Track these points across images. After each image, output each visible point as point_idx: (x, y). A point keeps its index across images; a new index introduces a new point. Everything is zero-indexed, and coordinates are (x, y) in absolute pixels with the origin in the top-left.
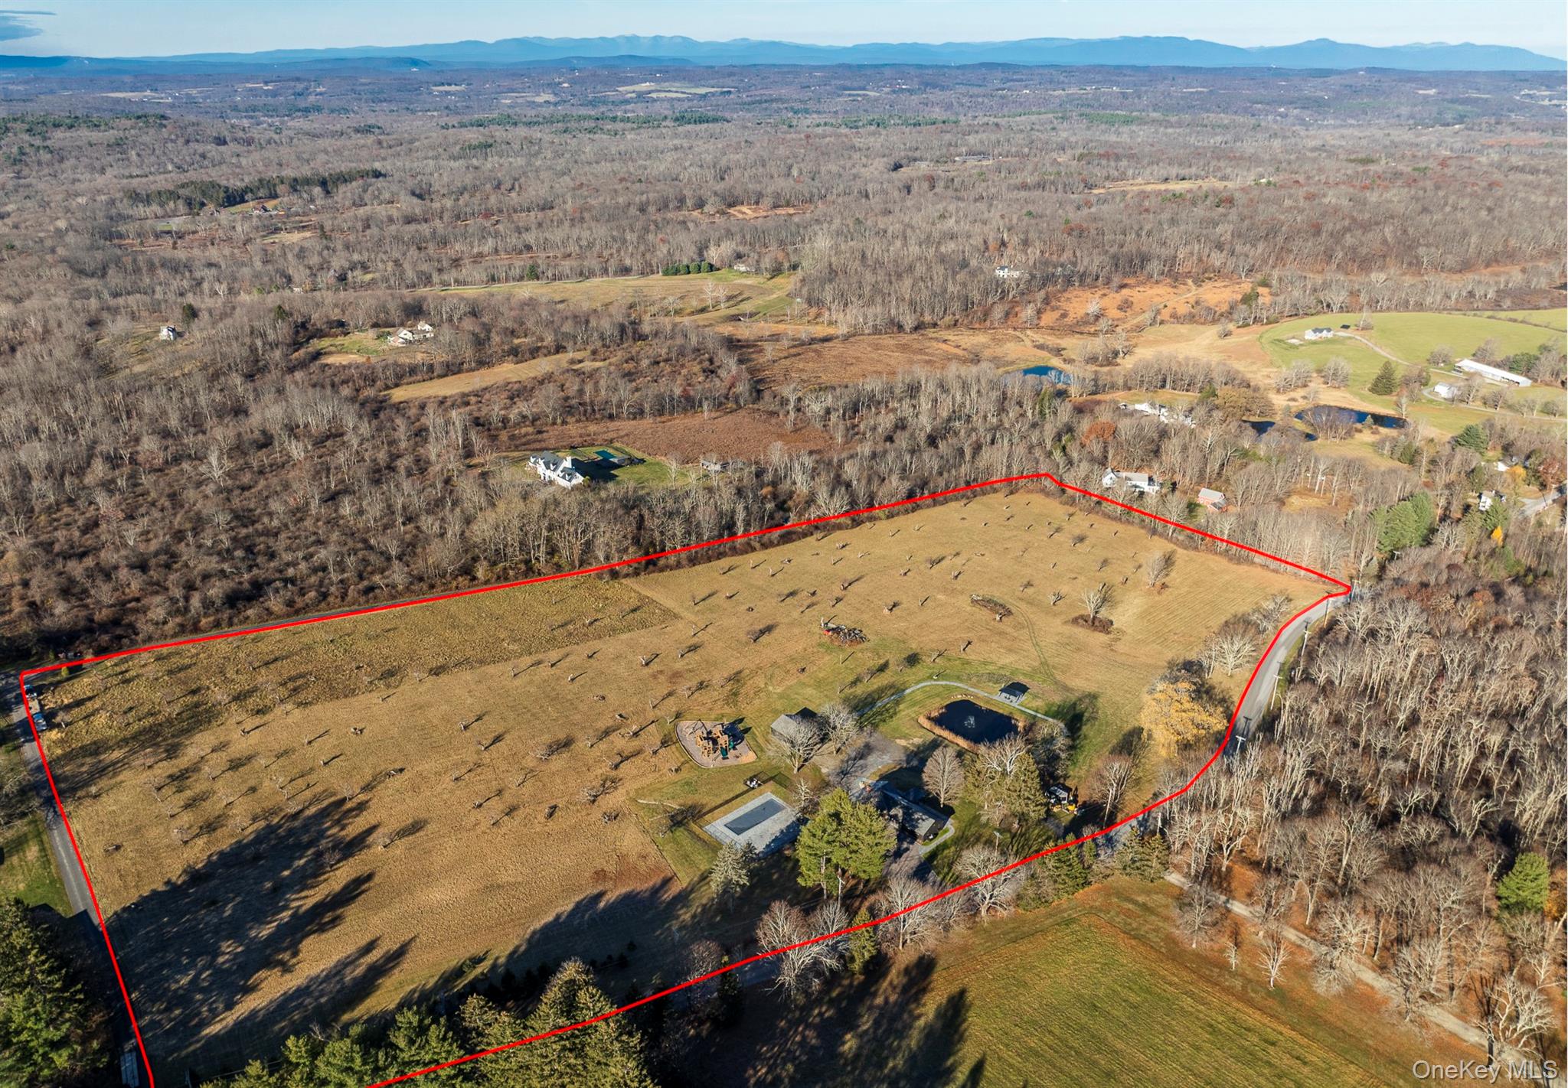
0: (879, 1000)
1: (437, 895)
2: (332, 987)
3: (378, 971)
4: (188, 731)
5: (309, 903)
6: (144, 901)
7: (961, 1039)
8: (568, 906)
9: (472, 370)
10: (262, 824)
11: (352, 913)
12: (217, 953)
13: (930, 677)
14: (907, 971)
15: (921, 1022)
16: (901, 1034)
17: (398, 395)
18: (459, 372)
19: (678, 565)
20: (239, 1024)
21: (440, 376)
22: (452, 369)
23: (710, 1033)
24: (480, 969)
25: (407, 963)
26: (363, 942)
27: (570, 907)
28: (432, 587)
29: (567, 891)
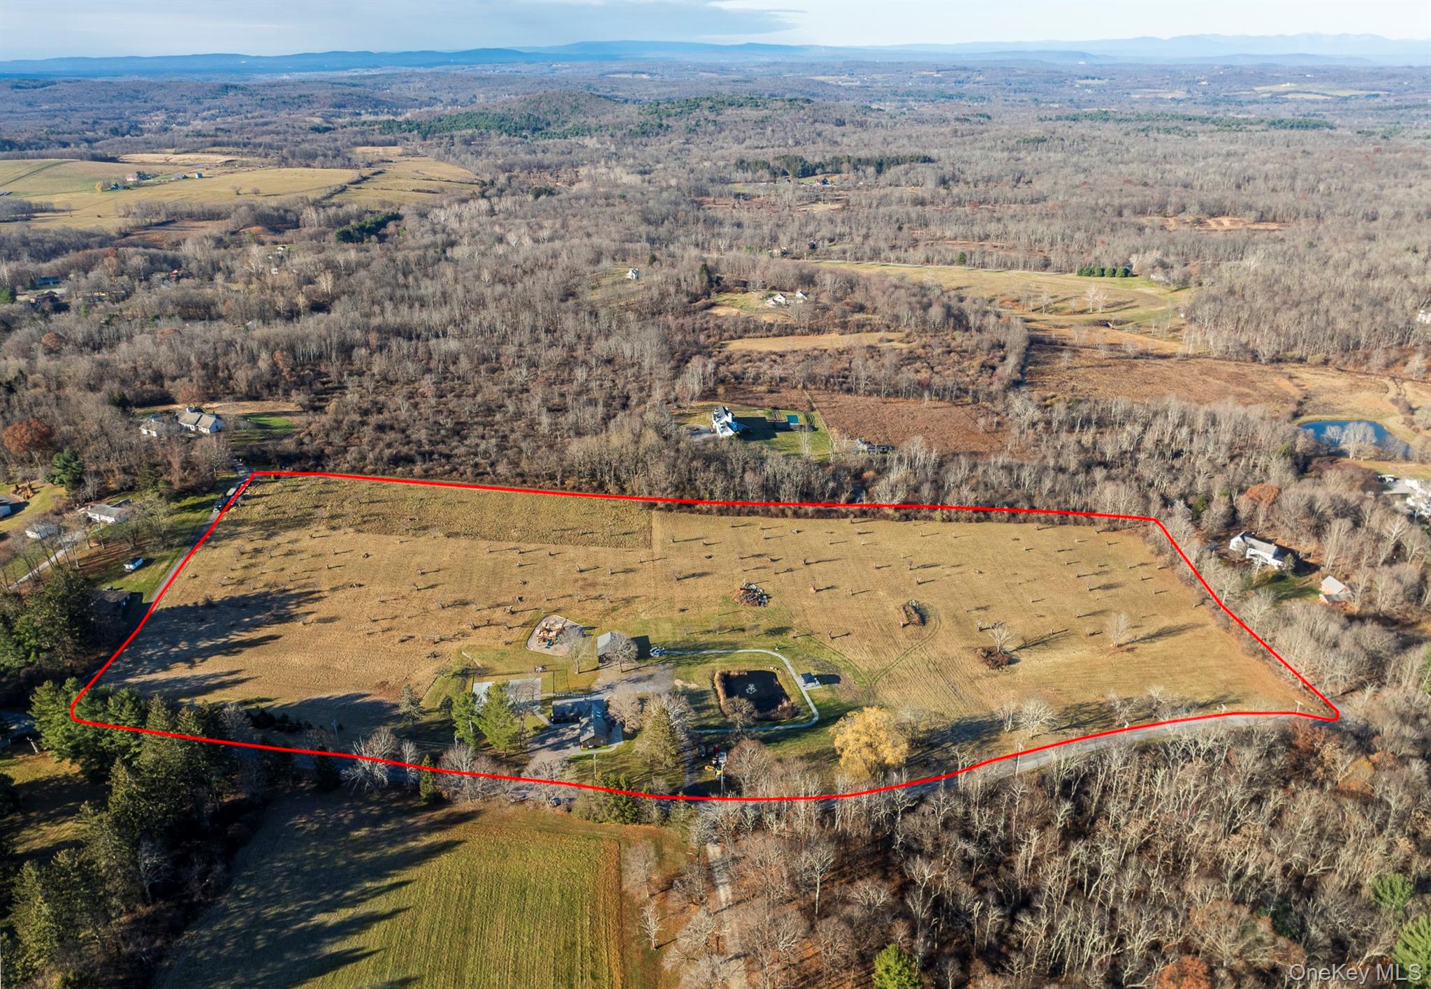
0: (411, 821)
1: (295, 659)
2: (194, 684)
3: (222, 686)
4: (288, 528)
5: (239, 639)
6: (179, 607)
7: (419, 865)
8: (341, 693)
9: (803, 334)
10: (266, 589)
11: (248, 652)
12: (175, 645)
13: (773, 649)
14: (452, 814)
15: (413, 844)
16: (392, 843)
17: (736, 346)
18: (792, 334)
19: (709, 512)
20: (143, 683)
21: (775, 336)
22: (787, 331)
23: (308, 791)
24: (263, 705)
25: (238, 688)
26: (235, 669)
27: (342, 695)
28: (524, 482)
29: (356, 685)
